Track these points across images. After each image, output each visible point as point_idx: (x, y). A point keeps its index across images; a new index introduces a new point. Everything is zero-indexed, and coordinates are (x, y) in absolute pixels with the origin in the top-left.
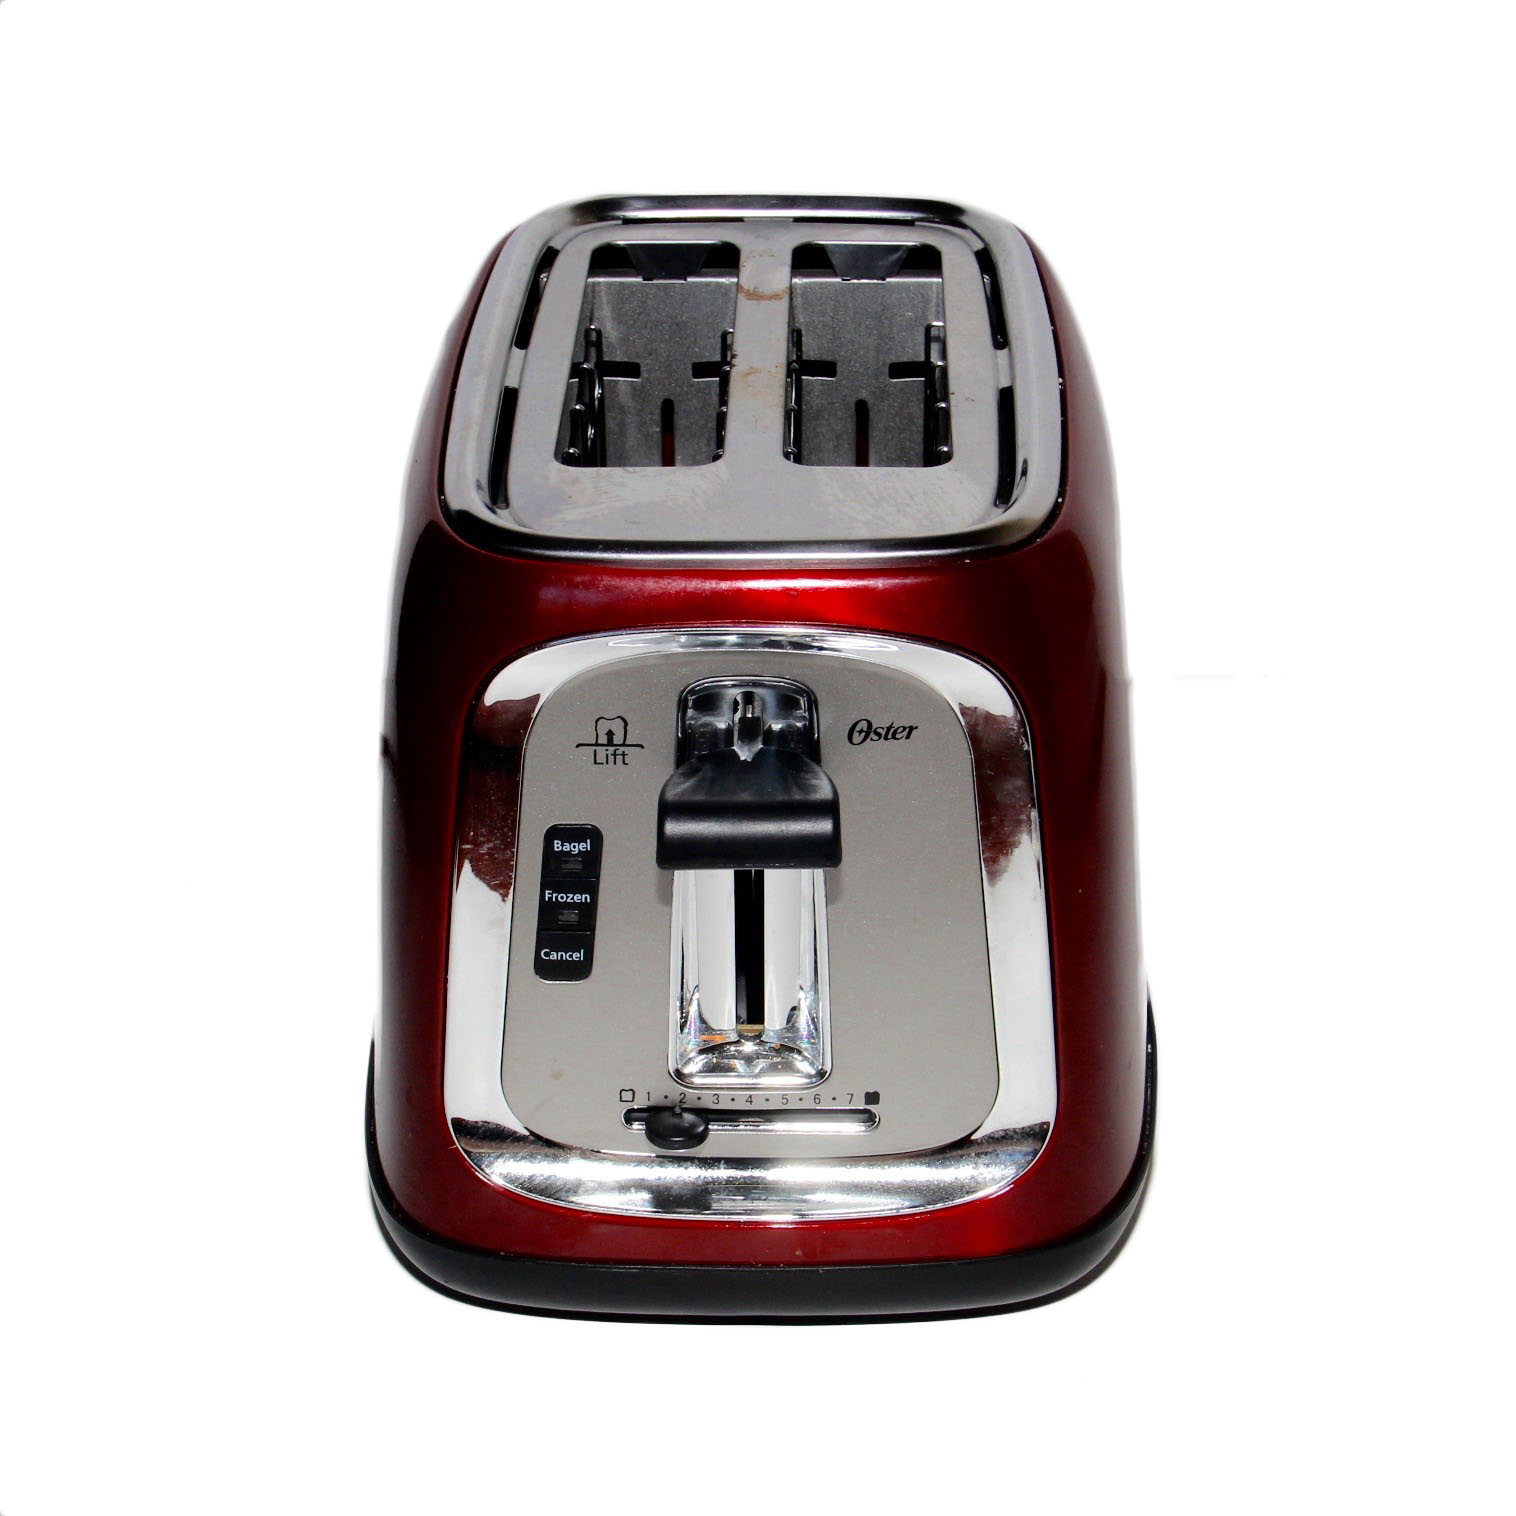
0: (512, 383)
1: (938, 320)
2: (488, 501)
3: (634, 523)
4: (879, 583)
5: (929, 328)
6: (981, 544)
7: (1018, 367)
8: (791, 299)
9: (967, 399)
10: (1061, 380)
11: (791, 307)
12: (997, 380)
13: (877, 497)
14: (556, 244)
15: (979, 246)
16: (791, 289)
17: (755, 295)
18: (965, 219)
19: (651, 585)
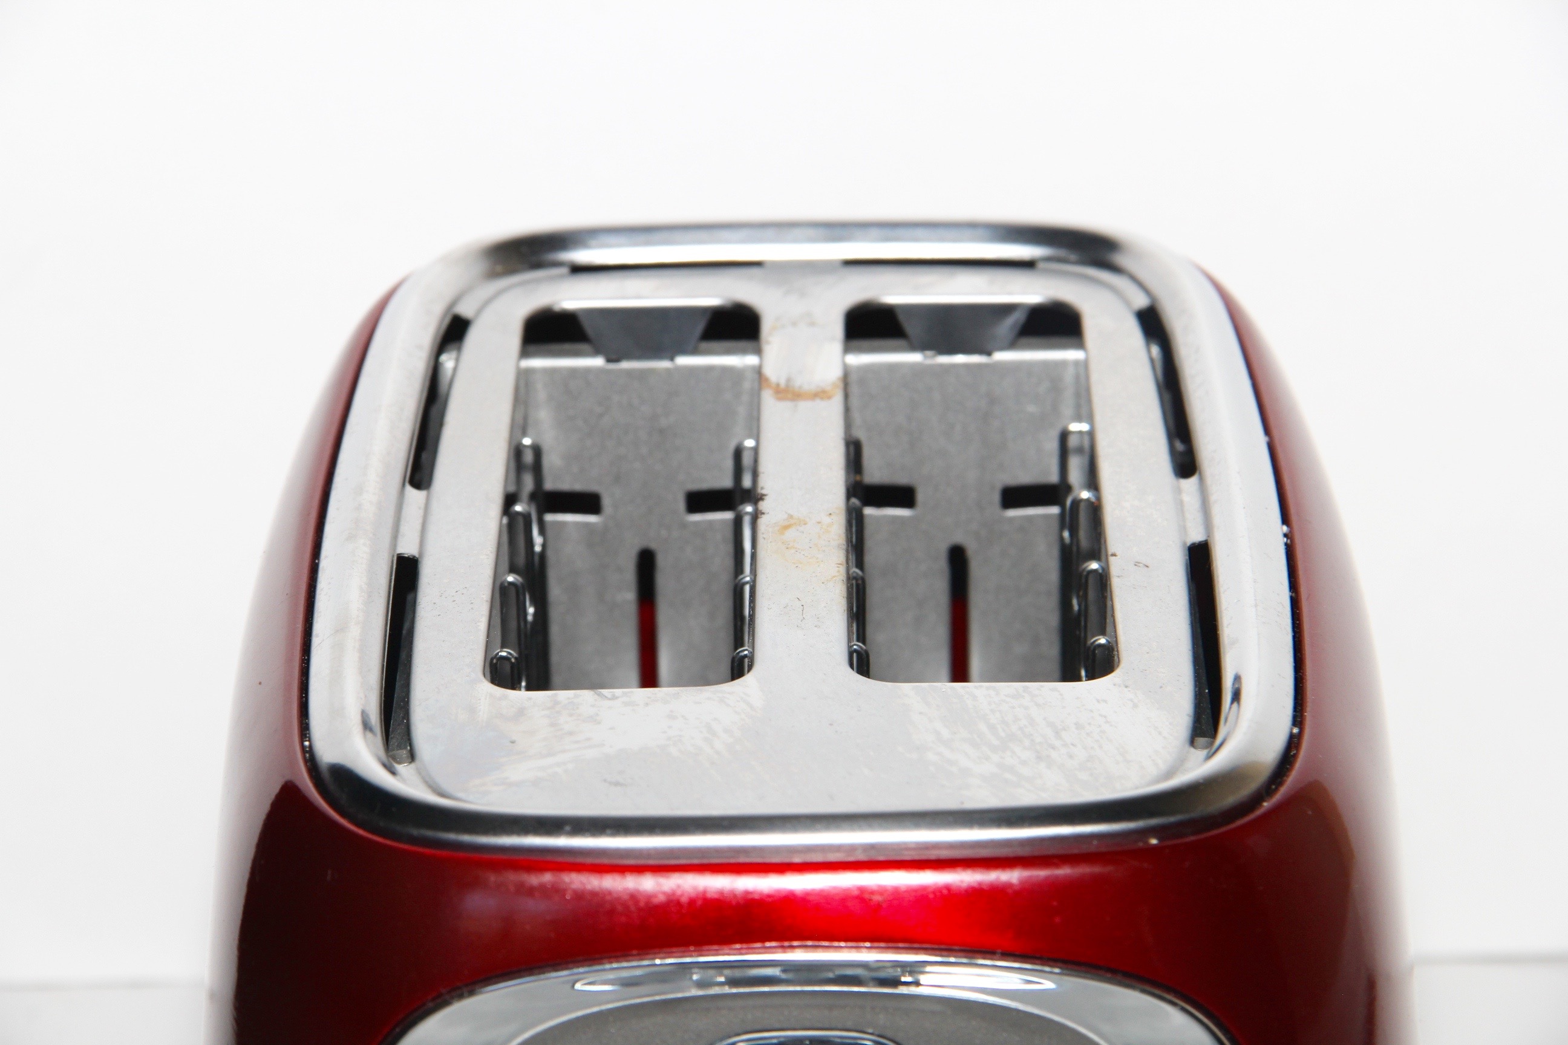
0: (408, 548)
1: (1079, 419)
2: (381, 752)
3: (617, 784)
4: (1012, 877)
5: (1064, 436)
6: (1172, 813)
7: (1216, 511)
8: (846, 396)
9: (1137, 564)
10: (1285, 529)
11: (847, 410)
12: (1183, 529)
13: (1003, 734)
14: (465, 310)
15: (1141, 301)
16: (847, 379)
17: (788, 393)
18: (1120, 259)
19: (648, 884)
